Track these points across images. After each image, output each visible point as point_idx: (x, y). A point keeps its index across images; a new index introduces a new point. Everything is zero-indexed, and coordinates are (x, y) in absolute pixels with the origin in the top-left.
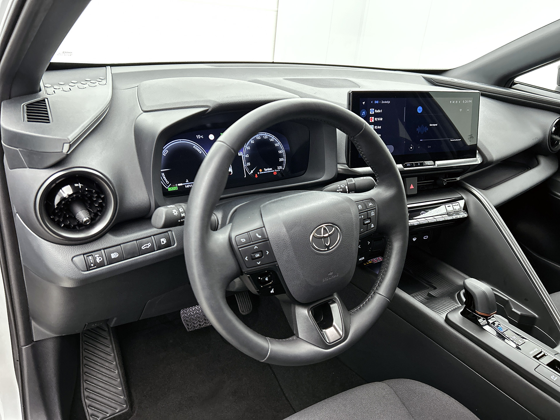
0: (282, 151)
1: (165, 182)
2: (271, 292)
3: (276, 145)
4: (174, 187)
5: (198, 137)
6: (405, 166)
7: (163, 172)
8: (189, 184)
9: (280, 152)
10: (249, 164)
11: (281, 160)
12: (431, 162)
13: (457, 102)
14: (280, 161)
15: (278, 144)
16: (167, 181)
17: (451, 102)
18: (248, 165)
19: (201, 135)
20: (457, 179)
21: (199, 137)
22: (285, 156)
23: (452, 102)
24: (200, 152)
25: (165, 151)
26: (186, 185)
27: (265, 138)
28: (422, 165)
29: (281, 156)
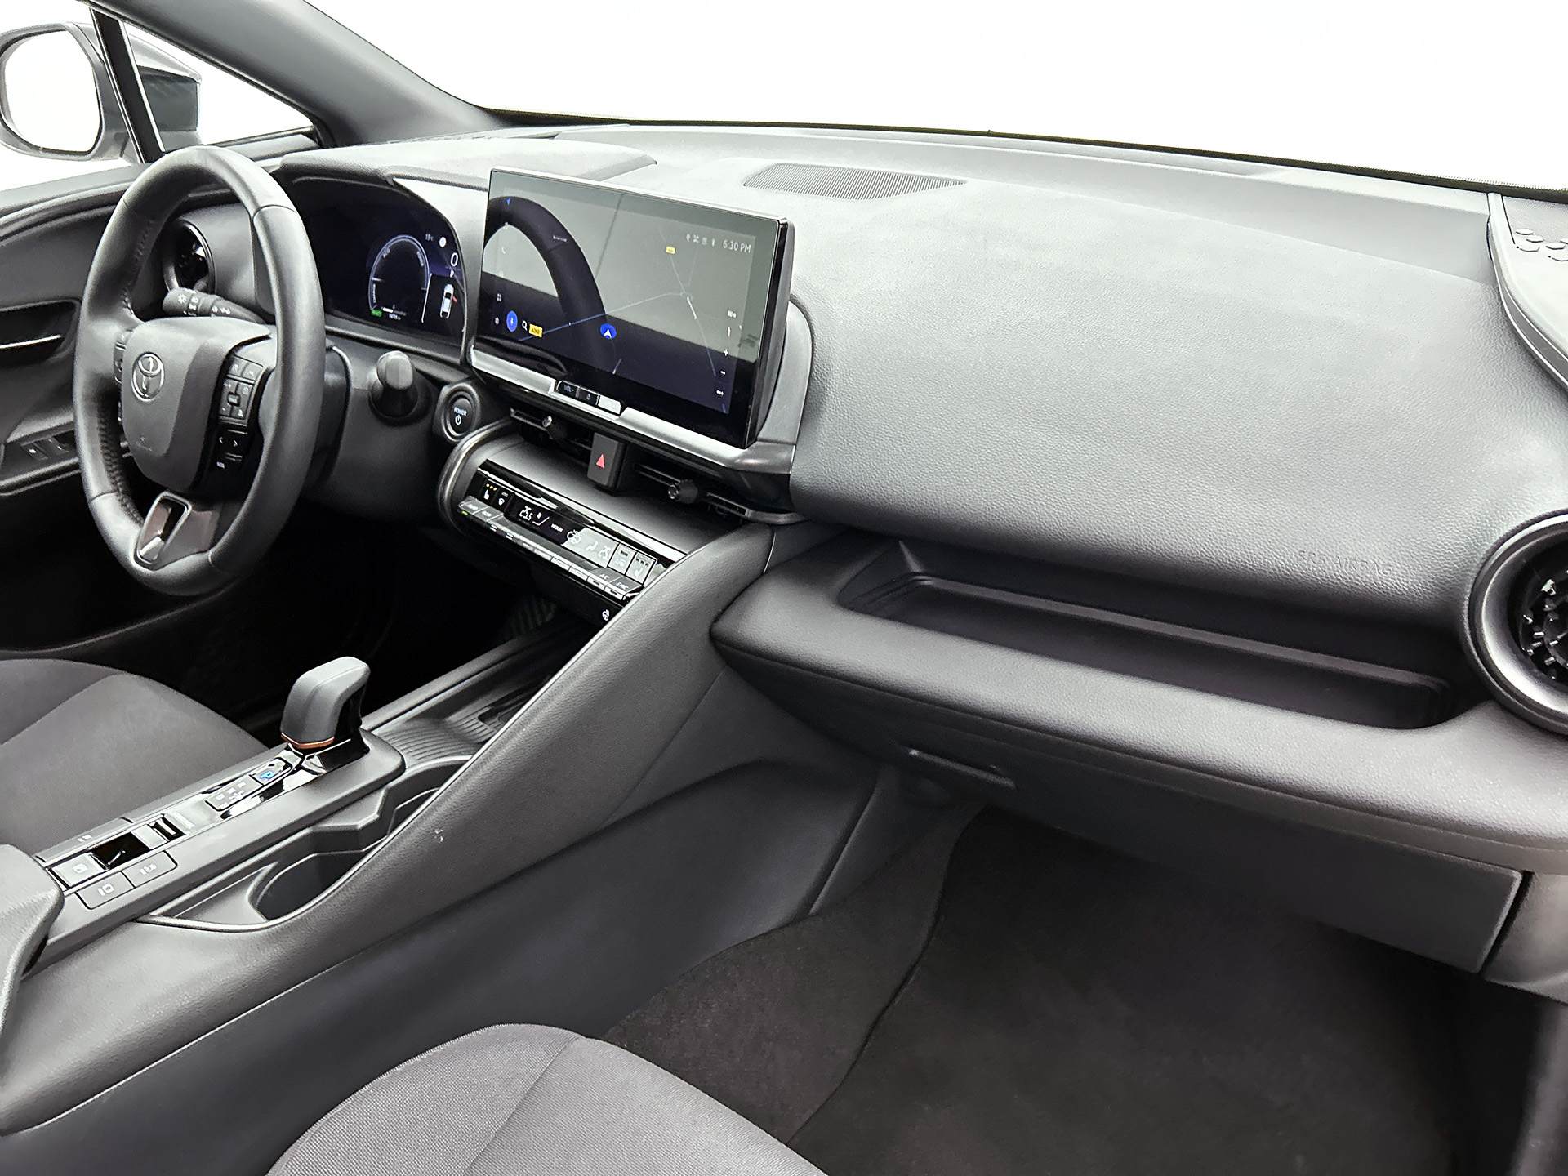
6: (561, 390)
7: (375, 282)
12: (615, 406)
13: (705, 239)
17: (688, 237)
20: (746, 514)
23: (692, 238)
24: (422, 265)
28: (593, 402)
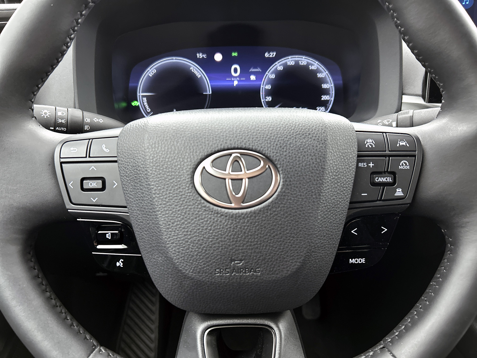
0: (329, 85)
1: (146, 109)
2: (118, 264)
3: (319, 75)
5: (199, 56)
9: (324, 86)
10: (269, 99)
11: (324, 98)
14: (322, 99)
15: (324, 74)
16: (148, 109)
18: (267, 100)
19: (203, 53)
21: (200, 55)
22: (333, 92)
24: (199, 76)
25: (152, 71)
27: (302, 64)
29: (326, 92)
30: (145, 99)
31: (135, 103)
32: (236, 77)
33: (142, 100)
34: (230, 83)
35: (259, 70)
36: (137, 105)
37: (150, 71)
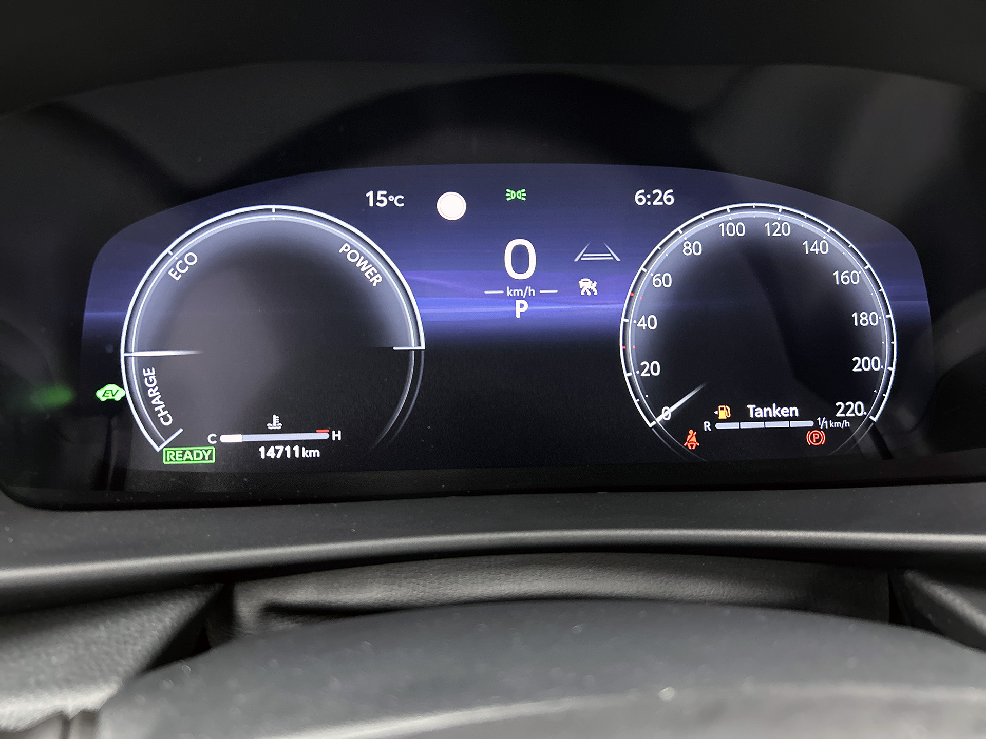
0: (877, 315)
1: (154, 415)
3: (842, 278)
4: (196, 450)
5: (375, 200)
8: (284, 443)
10: (653, 369)
14: (856, 370)
16: (163, 413)
18: (643, 373)
19: (392, 192)
21: (379, 199)
22: (890, 343)
24: (376, 281)
25: (182, 258)
26: (268, 445)
27: (776, 235)
29: (866, 342)
30: (151, 374)
31: (108, 393)
32: (522, 284)
33: (141, 378)
34: (500, 309)
35: (610, 255)
36: (118, 398)
37: (175, 257)
